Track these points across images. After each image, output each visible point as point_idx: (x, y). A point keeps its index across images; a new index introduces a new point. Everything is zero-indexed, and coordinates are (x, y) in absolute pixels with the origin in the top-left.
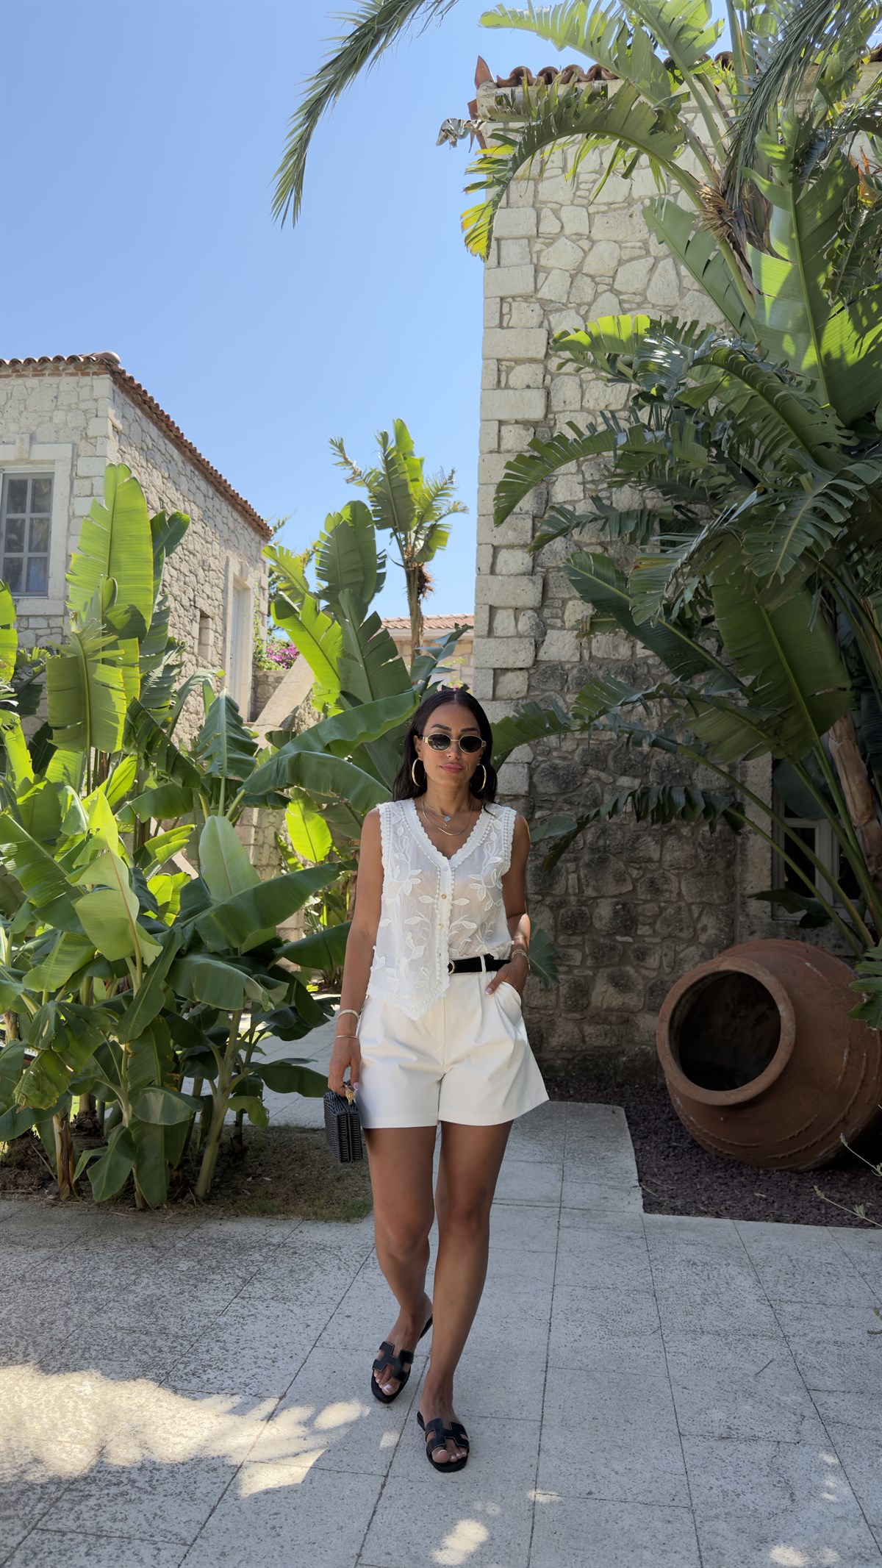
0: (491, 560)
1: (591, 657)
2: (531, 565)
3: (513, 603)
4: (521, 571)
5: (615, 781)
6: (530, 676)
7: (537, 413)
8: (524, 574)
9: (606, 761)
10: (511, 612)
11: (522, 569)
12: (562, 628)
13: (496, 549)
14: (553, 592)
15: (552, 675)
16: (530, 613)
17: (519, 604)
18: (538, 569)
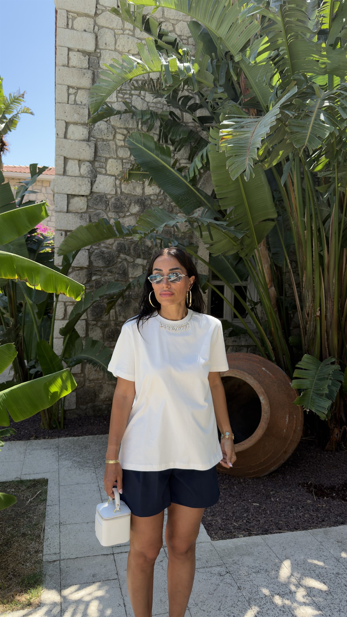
0: (64, 130)
1: (121, 192)
2: (87, 135)
3: (78, 157)
4: (82, 139)
5: (134, 261)
6: (88, 200)
7: (90, 47)
8: (84, 140)
9: (129, 249)
10: (77, 162)
11: (83, 137)
12: (106, 174)
13: (67, 124)
14: (100, 153)
15: (101, 200)
16: (88, 164)
17: (81, 158)
18: (92, 139)
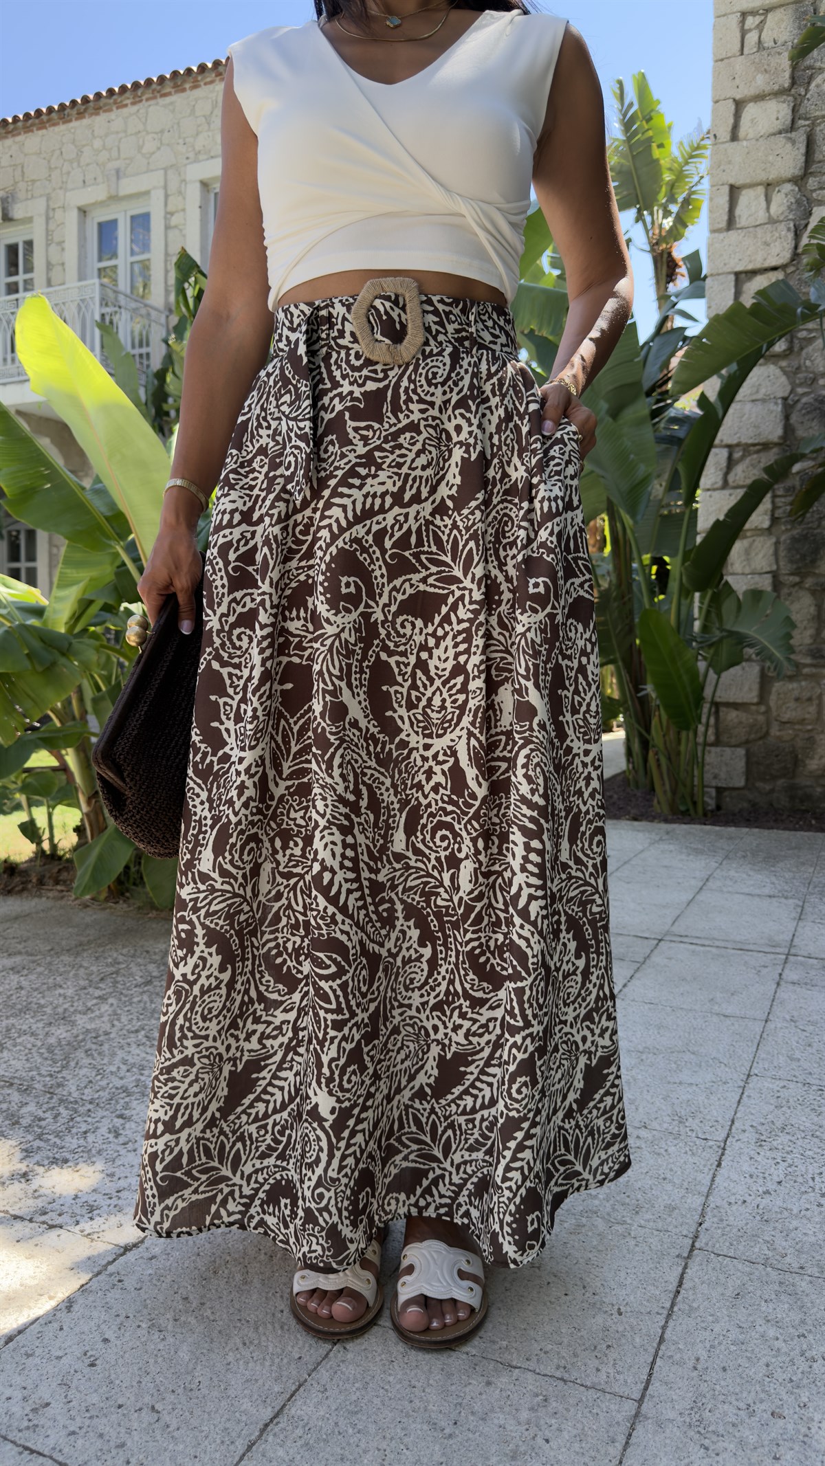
0: (731, 121)
2: (789, 118)
3: (763, 176)
4: (772, 131)
8: (780, 132)
10: (760, 190)
11: (778, 125)
13: (739, 105)
14: (821, 152)
16: (788, 187)
17: (772, 175)
18: (802, 122)
